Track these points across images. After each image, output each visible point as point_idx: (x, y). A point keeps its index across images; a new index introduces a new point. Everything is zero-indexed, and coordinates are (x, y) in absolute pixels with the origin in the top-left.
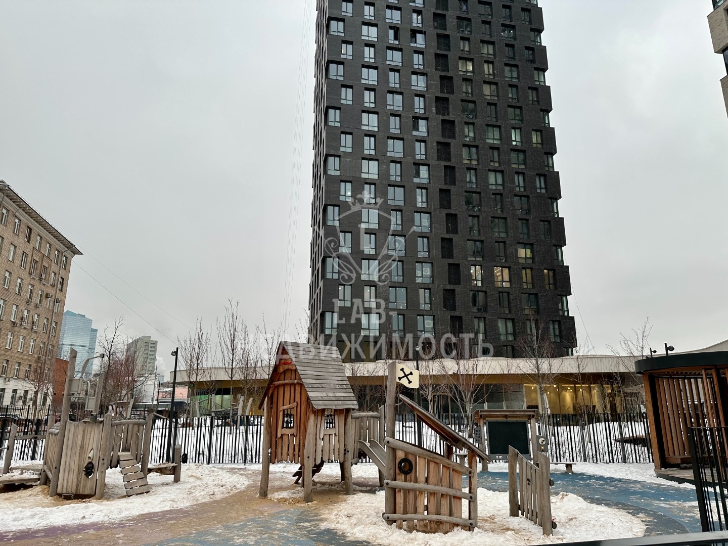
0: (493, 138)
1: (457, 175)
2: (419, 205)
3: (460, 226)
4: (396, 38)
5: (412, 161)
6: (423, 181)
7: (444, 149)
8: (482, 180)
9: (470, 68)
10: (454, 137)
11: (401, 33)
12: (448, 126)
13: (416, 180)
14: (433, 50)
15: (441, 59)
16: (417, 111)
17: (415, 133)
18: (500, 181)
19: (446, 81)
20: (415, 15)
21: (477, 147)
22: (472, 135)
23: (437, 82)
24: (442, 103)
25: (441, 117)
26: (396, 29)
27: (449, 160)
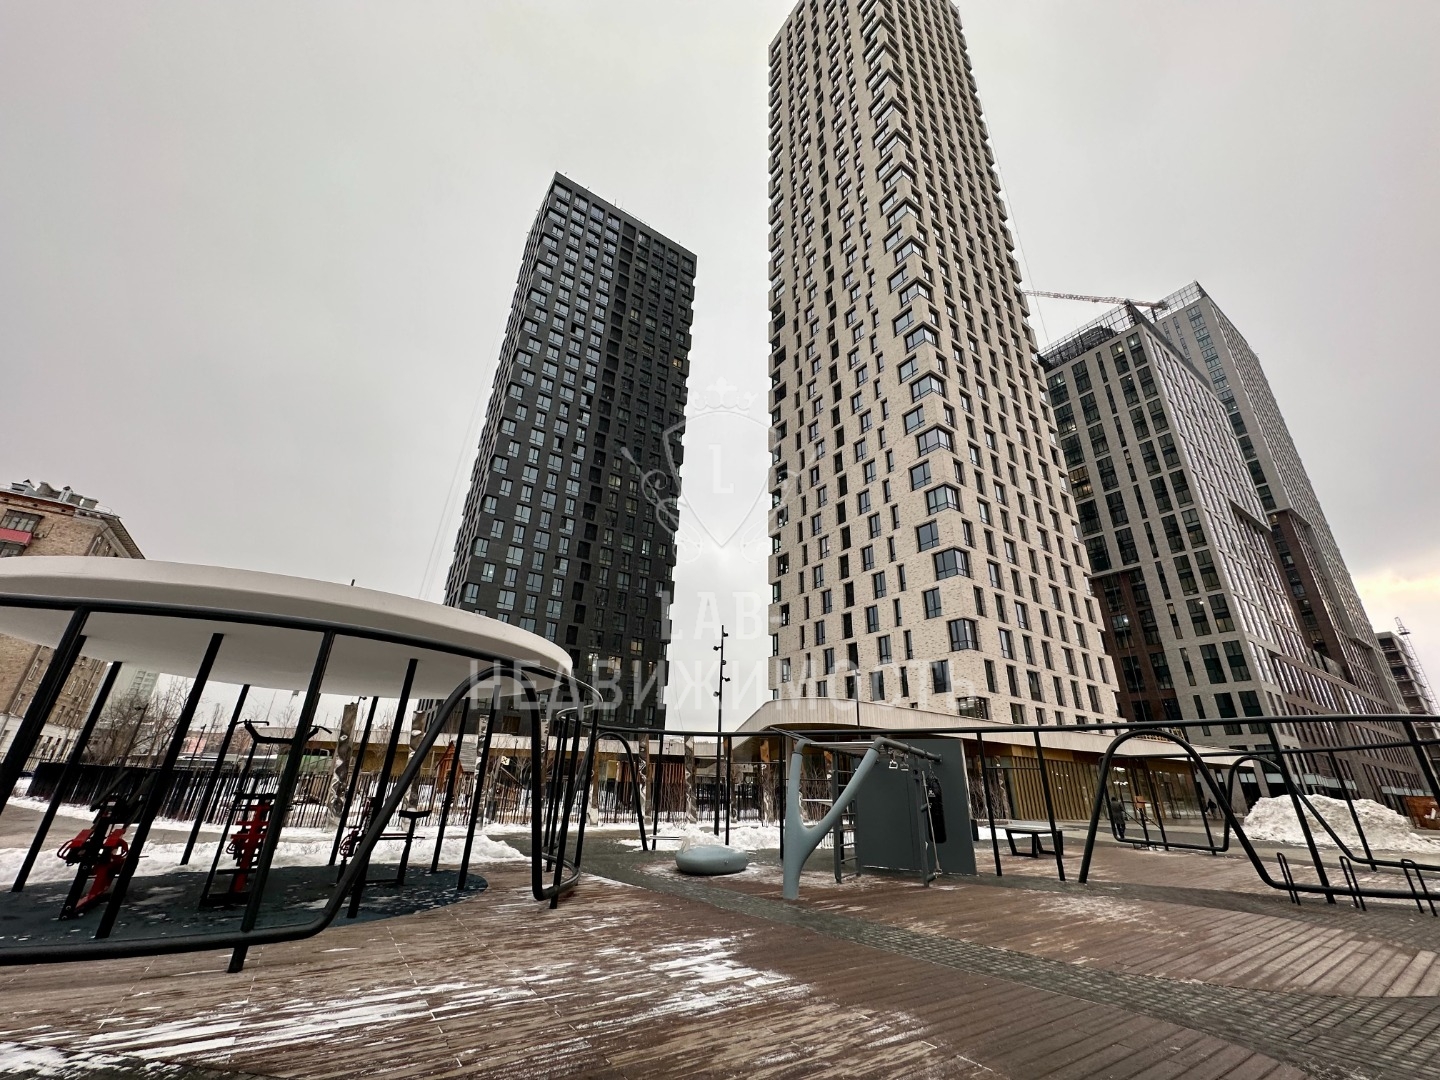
0: (627, 545)
1: (592, 572)
2: (554, 593)
3: (586, 617)
4: (560, 446)
5: (554, 554)
6: (561, 573)
7: (584, 549)
8: (612, 579)
9: (619, 483)
10: (594, 539)
11: (565, 444)
12: (592, 530)
13: (555, 571)
14: (591, 463)
15: (595, 474)
16: (567, 511)
17: (561, 530)
18: (627, 583)
19: (596, 492)
20: (579, 430)
21: (612, 550)
22: (610, 539)
23: (588, 491)
24: (589, 509)
25: (587, 521)
26: (561, 440)
27: (587, 558)
